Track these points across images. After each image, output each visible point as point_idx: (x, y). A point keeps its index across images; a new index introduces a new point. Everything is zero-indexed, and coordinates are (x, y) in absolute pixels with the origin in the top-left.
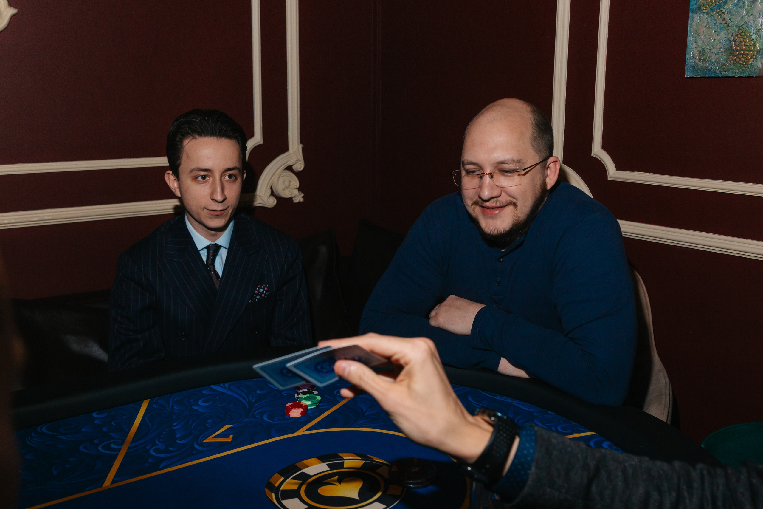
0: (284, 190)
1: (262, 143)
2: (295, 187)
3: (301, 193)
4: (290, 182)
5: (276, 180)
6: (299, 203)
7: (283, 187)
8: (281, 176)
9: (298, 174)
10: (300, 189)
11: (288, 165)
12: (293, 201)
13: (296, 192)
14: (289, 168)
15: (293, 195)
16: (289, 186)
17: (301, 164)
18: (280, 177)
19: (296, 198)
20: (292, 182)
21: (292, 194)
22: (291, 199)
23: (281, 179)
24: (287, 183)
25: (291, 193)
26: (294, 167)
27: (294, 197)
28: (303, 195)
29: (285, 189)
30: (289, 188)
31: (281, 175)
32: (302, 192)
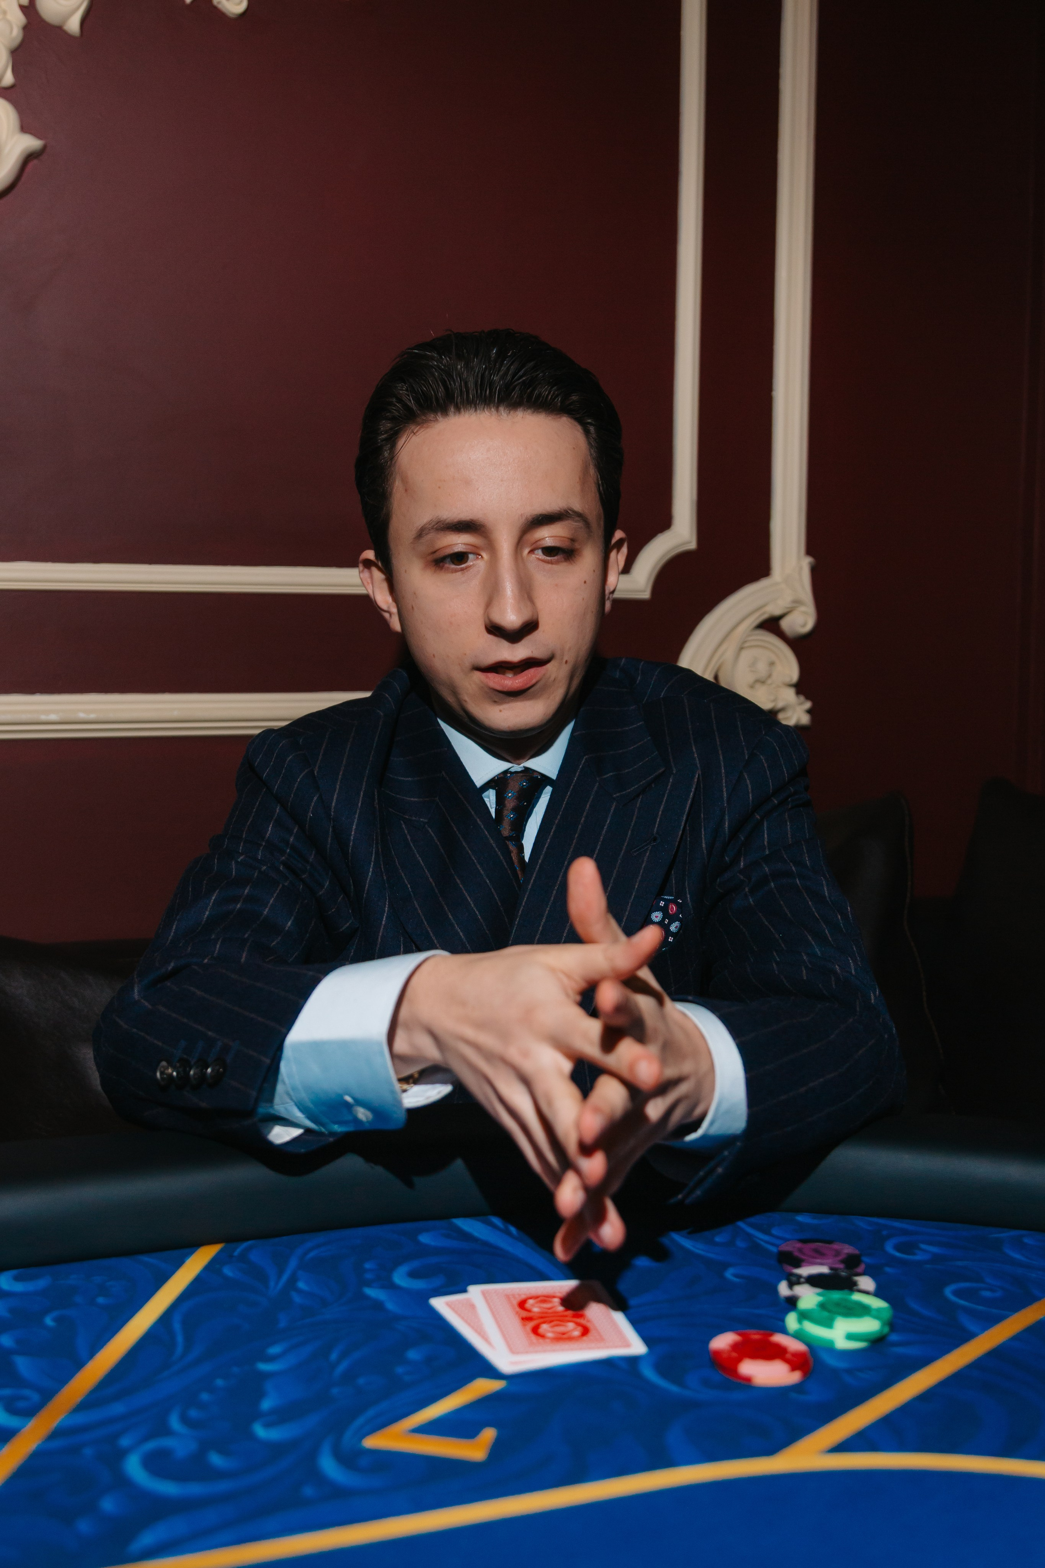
0: (752, 687)
1: (693, 545)
2: (787, 680)
3: (802, 697)
4: (772, 663)
5: (729, 655)
7: (751, 678)
8: (746, 645)
9: (797, 644)
10: (801, 688)
11: (765, 616)
13: (789, 695)
14: (772, 625)
15: (780, 704)
16: (770, 676)
17: (805, 613)
18: (741, 648)
19: (789, 713)
20: (779, 668)
21: (776, 699)
23: (746, 655)
24: (762, 668)
25: (772, 698)
26: (785, 624)
27: (783, 709)
28: (808, 705)
29: (758, 685)
30: (769, 681)
31: (745, 642)
32: (808, 697)
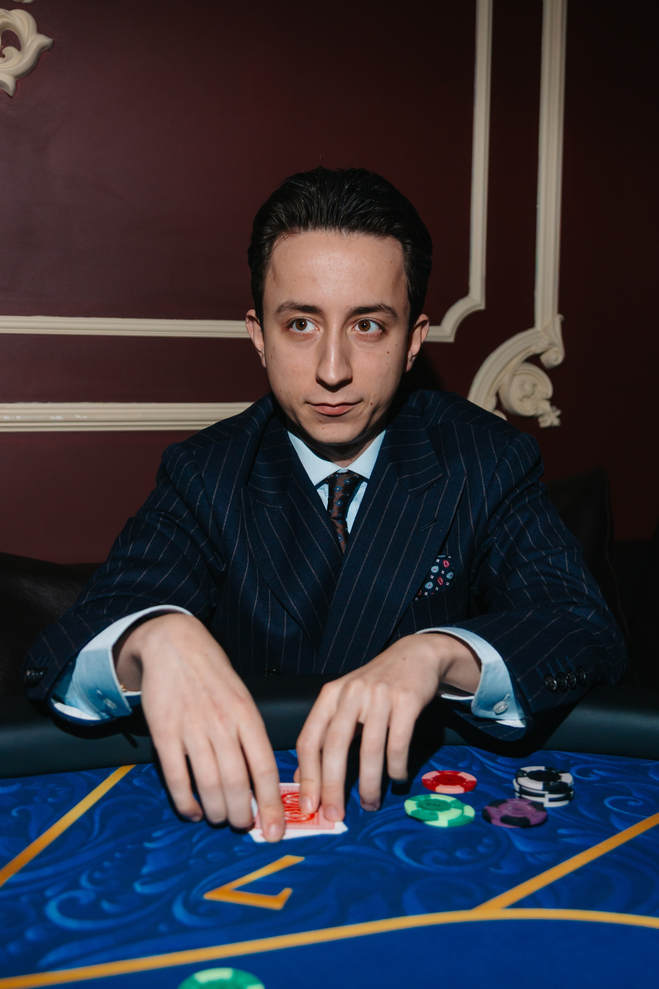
0: (521, 400)
1: (482, 307)
2: (545, 396)
3: (555, 408)
4: (534, 385)
5: (506, 379)
6: (551, 428)
7: (520, 395)
8: (518, 372)
9: (552, 372)
10: (554, 401)
11: (530, 354)
12: (538, 423)
13: (546, 406)
14: (534, 360)
15: (540, 412)
16: (533, 393)
17: (557, 352)
18: (514, 375)
19: (546, 418)
20: (539, 388)
21: (537, 409)
22: (533, 420)
23: (517, 380)
24: (528, 388)
25: (534, 408)
26: (543, 359)
27: (542, 415)
28: (558, 413)
29: (525, 399)
30: (533, 397)
31: (517, 371)
32: (558, 408)
